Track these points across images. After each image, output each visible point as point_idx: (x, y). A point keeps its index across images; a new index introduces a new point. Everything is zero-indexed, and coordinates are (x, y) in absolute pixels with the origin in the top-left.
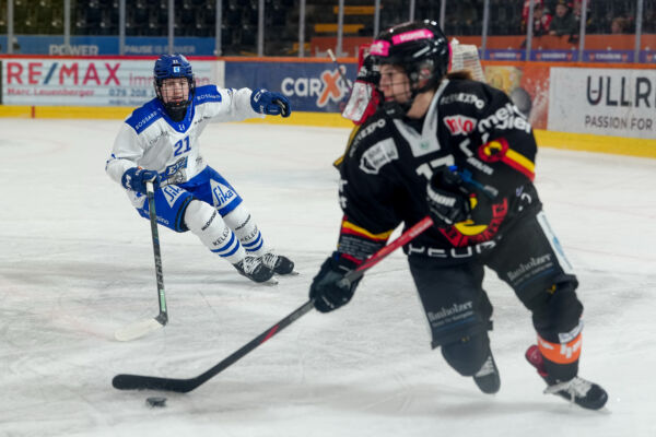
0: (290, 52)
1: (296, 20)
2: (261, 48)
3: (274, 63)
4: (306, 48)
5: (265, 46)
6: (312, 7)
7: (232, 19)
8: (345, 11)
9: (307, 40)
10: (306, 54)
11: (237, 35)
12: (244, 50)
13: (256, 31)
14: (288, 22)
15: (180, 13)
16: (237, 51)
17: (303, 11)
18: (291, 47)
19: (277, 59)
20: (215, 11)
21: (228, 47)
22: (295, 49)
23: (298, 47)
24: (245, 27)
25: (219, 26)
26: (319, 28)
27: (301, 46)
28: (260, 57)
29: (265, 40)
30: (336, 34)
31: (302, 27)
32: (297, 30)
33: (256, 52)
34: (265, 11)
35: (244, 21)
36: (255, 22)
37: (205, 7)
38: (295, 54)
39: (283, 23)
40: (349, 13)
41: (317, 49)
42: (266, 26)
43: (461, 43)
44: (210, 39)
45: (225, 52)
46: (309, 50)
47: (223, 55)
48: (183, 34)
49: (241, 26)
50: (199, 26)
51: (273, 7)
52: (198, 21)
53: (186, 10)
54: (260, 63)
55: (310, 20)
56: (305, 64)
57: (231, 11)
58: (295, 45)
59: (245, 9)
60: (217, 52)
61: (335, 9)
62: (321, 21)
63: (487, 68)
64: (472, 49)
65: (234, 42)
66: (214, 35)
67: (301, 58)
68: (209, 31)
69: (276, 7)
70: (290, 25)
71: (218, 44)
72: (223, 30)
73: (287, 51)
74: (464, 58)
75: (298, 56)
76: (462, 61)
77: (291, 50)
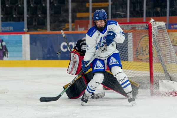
0: (64, 29)
1: (67, 11)
2: (48, 27)
3: (56, 34)
4: (72, 26)
5: (50, 25)
6: (75, 4)
7: (33, 11)
8: (92, 5)
9: (73, 22)
10: (73, 29)
11: (35, 20)
12: (39, 28)
13: (45, 17)
14: (62, 12)
15: (4, 9)
16: (35, 28)
17: (70, 6)
18: (64, 26)
19: (57, 32)
20: (23, 8)
21: (31, 27)
22: (67, 27)
23: (68, 25)
24: (40, 16)
25: (26, 16)
26: (79, 15)
27: (70, 25)
28: (48, 31)
29: (51, 22)
30: (88, 18)
31: (70, 14)
32: (68, 16)
33: (46, 29)
34: (50, 7)
35: (38, 13)
36: (45, 13)
37: (18, 5)
38: (67, 29)
39: (60, 13)
40: (95, 7)
41: (78, 26)
42: (51, 15)
43: (155, 21)
44: (21, 22)
45: (29, 29)
46: (74, 27)
47: (28, 31)
48: (6, 21)
49: (37, 16)
50: (14, 16)
51: (54, 5)
52: (14, 13)
53: (7, 7)
54: (48, 35)
55: (74, 11)
56: (73, 35)
57: (31, 7)
58: (67, 24)
59: (39, 6)
60: (25, 29)
61: (87, 5)
62: (80, 12)
63: (170, 33)
64: (162, 24)
65: (34, 24)
66: (23, 20)
67: (70, 31)
68: (20, 18)
69: (56, 5)
70: (63, 14)
71: (26, 25)
72: (28, 18)
73: (63, 28)
74: (158, 29)
75: (68, 30)
76: (157, 30)
77: (65, 27)
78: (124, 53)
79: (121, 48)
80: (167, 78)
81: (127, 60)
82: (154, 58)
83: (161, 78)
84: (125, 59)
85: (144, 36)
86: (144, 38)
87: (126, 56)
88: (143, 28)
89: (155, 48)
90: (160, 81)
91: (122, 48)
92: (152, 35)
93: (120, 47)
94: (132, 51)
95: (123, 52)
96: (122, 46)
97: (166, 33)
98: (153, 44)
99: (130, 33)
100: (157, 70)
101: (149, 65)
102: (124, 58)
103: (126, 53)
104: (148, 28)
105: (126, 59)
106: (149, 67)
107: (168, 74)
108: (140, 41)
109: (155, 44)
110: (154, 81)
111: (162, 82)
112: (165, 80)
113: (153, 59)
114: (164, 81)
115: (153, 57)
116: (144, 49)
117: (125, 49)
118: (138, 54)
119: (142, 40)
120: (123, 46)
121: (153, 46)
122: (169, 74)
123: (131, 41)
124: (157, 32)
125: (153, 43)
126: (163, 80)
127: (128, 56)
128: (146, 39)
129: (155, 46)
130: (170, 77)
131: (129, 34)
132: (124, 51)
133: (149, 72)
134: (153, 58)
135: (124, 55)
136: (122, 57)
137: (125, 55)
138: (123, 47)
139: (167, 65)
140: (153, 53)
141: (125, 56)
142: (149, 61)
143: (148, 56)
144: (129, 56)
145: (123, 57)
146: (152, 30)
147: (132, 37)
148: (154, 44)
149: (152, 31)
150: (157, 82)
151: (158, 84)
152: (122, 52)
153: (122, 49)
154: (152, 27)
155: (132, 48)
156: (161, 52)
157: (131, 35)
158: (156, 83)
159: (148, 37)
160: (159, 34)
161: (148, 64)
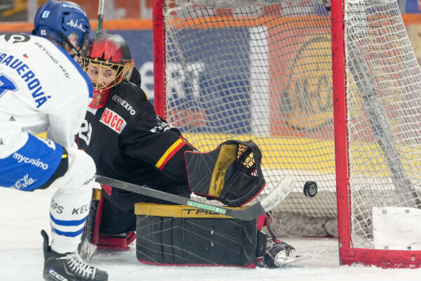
18: (10, 2)
22: (19, 7)
23: (24, 1)
73: (4, 10)
74: (369, 11)
75: (25, 19)
76: (363, 15)
77: (11, 8)
78: (239, 104)
79: (225, 86)
80: (402, 200)
81: (249, 129)
82: (354, 120)
83: (380, 199)
84: (241, 124)
85: (313, 40)
86: (315, 45)
87: (246, 113)
88: (307, 9)
89: (354, 83)
90: (376, 211)
91: (230, 85)
92: (346, 35)
93: (222, 80)
94: (267, 96)
95: (235, 102)
96: (228, 79)
97: (398, 28)
98: (347, 70)
99: (261, 29)
100: (363, 168)
101: (333, 150)
102: (237, 122)
103: (244, 103)
104: (328, 9)
105: (246, 127)
106: (333, 157)
107: (408, 182)
108: (297, 56)
109: (357, 68)
110: (353, 210)
111: (385, 212)
112: (395, 204)
113: (350, 125)
114: (391, 210)
115: (349, 118)
116: (313, 89)
117: (241, 87)
118: (290, 108)
119: (306, 53)
120: (234, 78)
121: (350, 76)
122: (413, 181)
123: (265, 56)
124: (364, 23)
125: (350, 65)
126: (389, 204)
127: (250, 116)
128: (322, 52)
129: (356, 77)
130: (415, 195)
131: (255, 30)
132: (236, 98)
133: (334, 177)
134: (349, 123)
135: (236, 112)
136: (229, 117)
137: (241, 111)
138: (232, 81)
139: (404, 148)
140: (348, 102)
141: (240, 114)
142: (332, 133)
143: (330, 115)
144: (254, 115)
145: (233, 119)
146: (346, 15)
147: (265, 42)
148: (351, 69)
149: (346, 18)
150: (366, 215)
151: (370, 222)
152: (230, 99)
153: (229, 89)
154: (346, 6)
155: (266, 83)
156: (379, 99)
157: (263, 35)
158: (359, 218)
159: (329, 44)
160: (371, 31)
161: (330, 145)
